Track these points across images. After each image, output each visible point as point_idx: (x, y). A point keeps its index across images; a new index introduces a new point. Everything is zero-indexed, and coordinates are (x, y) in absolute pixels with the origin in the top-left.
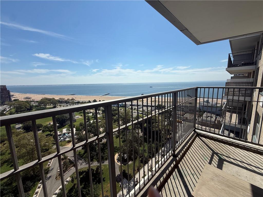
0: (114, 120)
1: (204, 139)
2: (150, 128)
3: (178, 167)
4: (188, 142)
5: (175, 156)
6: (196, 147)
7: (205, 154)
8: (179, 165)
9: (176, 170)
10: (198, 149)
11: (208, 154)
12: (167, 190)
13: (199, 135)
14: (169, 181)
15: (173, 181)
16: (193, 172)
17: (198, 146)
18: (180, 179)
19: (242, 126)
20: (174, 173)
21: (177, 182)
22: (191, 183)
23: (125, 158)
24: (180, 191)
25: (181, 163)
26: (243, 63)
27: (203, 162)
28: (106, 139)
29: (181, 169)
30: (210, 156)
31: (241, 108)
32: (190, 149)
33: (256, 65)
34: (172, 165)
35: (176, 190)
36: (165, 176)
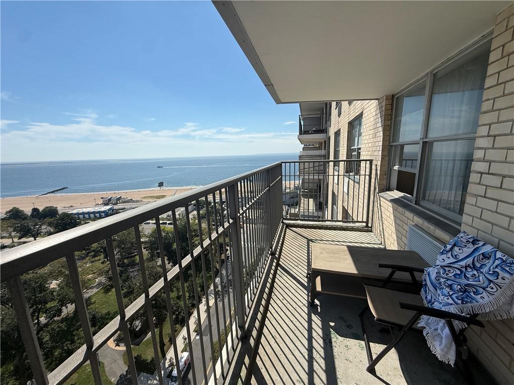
0: (93, 251)
1: (295, 229)
2: (187, 248)
3: (280, 264)
4: (280, 236)
5: (273, 254)
6: (290, 240)
7: (301, 244)
8: (280, 262)
9: (279, 268)
10: (292, 241)
11: (304, 243)
12: (278, 288)
13: (288, 226)
14: (276, 280)
15: (280, 279)
16: (296, 264)
17: (291, 238)
18: (286, 274)
19: (319, 213)
20: (278, 272)
21: (285, 278)
22: (298, 273)
23: (137, 330)
24: (291, 284)
25: (281, 260)
26: (314, 129)
27: (302, 252)
28: (74, 304)
29: (283, 265)
30: (306, 244)
31: (316, 190)
32: (284, 243)
33: (326, 133)
34: (274, 264)
35: (287, 285)
36: (271, 276)
